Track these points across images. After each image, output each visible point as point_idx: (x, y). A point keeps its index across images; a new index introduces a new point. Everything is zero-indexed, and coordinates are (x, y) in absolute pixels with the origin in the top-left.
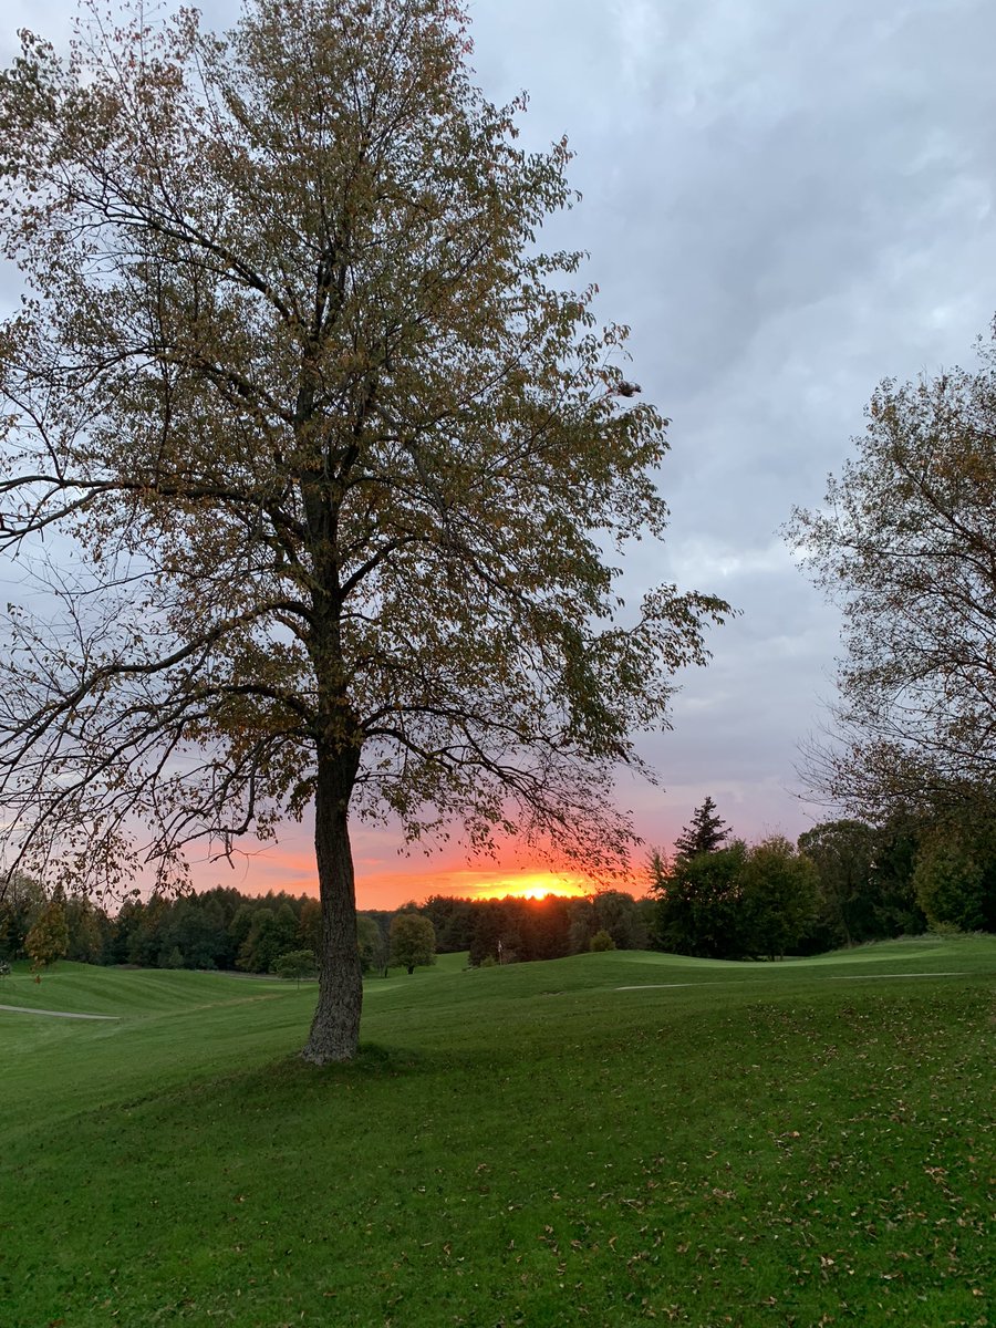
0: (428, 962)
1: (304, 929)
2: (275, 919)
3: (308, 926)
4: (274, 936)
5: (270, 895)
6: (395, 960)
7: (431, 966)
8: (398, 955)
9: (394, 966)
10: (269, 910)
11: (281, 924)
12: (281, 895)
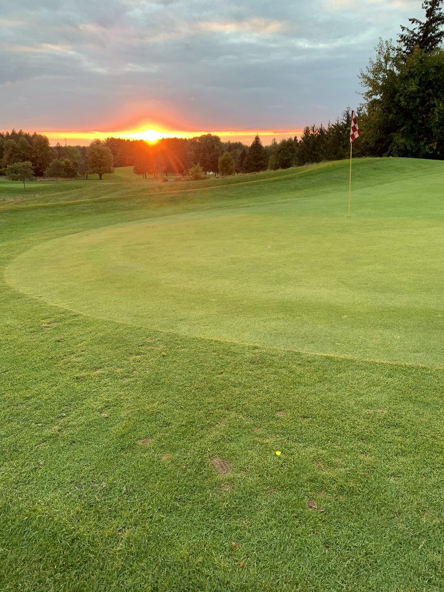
0: (110, 172)
1: (35, 152)
2: (18, 146)
3: (38, 150)
4: (19, 156)
5: (13, 133)
6: (91, 170)
7: (112, 174)
8: (92, 167)
9: (91, 173)
10: (13, 140)
11: (22, 149)
12: (21, 133)
